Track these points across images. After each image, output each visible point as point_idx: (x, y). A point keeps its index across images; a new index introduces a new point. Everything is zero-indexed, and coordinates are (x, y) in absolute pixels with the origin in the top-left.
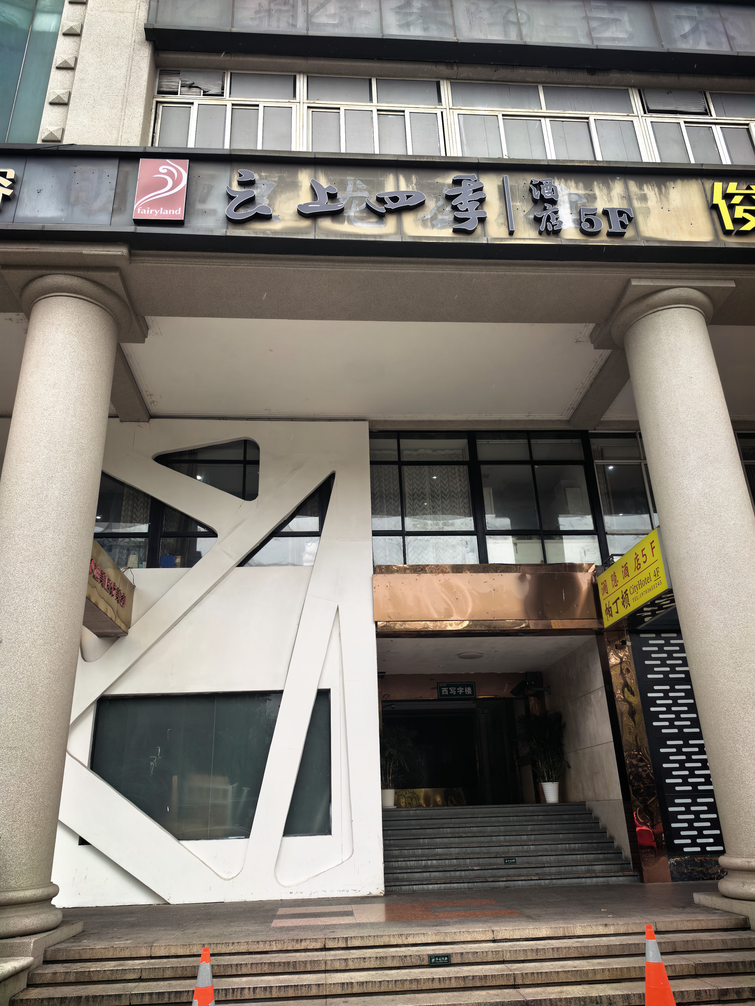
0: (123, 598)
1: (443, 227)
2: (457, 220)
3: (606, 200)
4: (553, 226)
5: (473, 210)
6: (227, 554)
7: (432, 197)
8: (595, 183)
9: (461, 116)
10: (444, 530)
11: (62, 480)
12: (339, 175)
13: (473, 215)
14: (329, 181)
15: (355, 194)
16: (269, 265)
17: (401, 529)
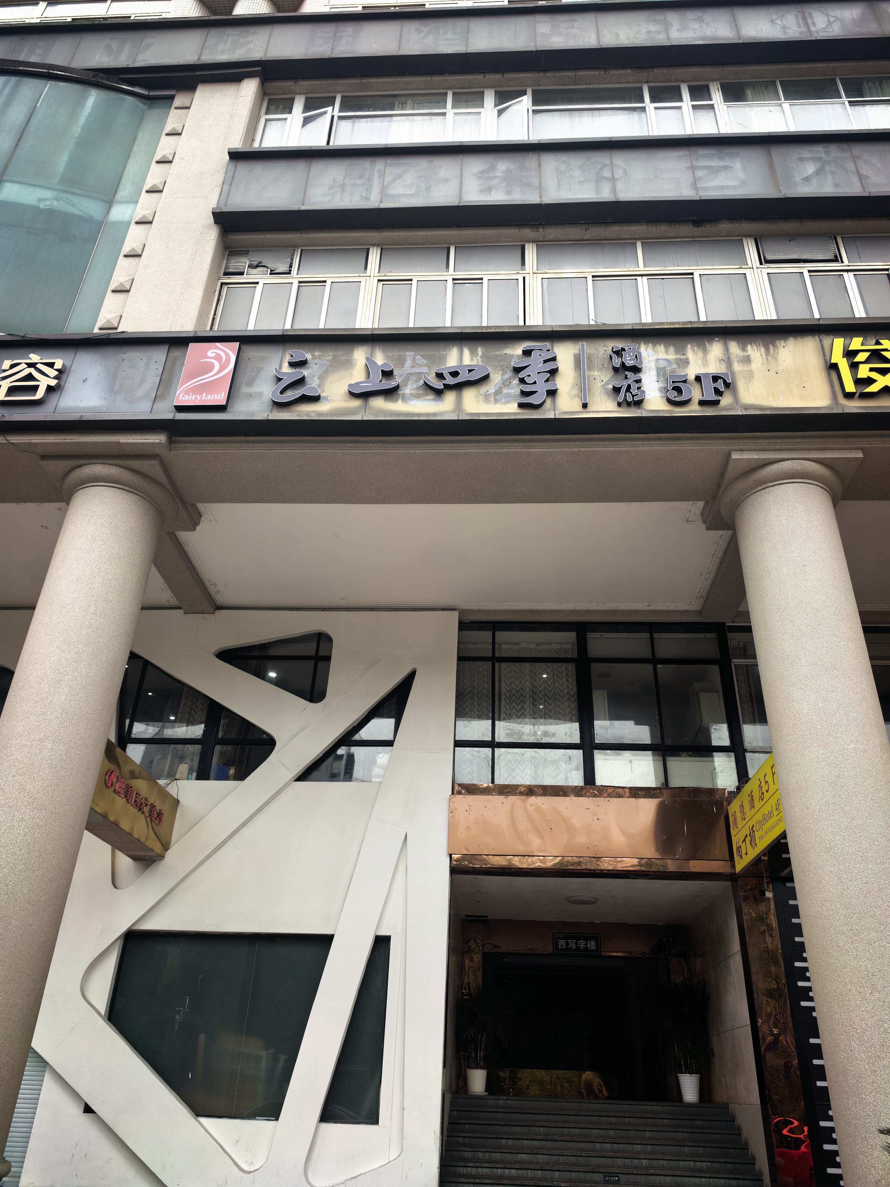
0: (160, 814)
1: (507, 402)
2: (524, 394)
3: (701, 364)
4: (633, 396)
5: (542, 382)
6: (284, 765)
7: (498, 370)
8: (689, 346)
9: (545, 281)
10: (543, 741)
11: (71, 683)
12: (396, 351)
13: (542, 388)
14: (387, 357)
15: (413, 370)
16: (316, 448)
17: (490, 739)
